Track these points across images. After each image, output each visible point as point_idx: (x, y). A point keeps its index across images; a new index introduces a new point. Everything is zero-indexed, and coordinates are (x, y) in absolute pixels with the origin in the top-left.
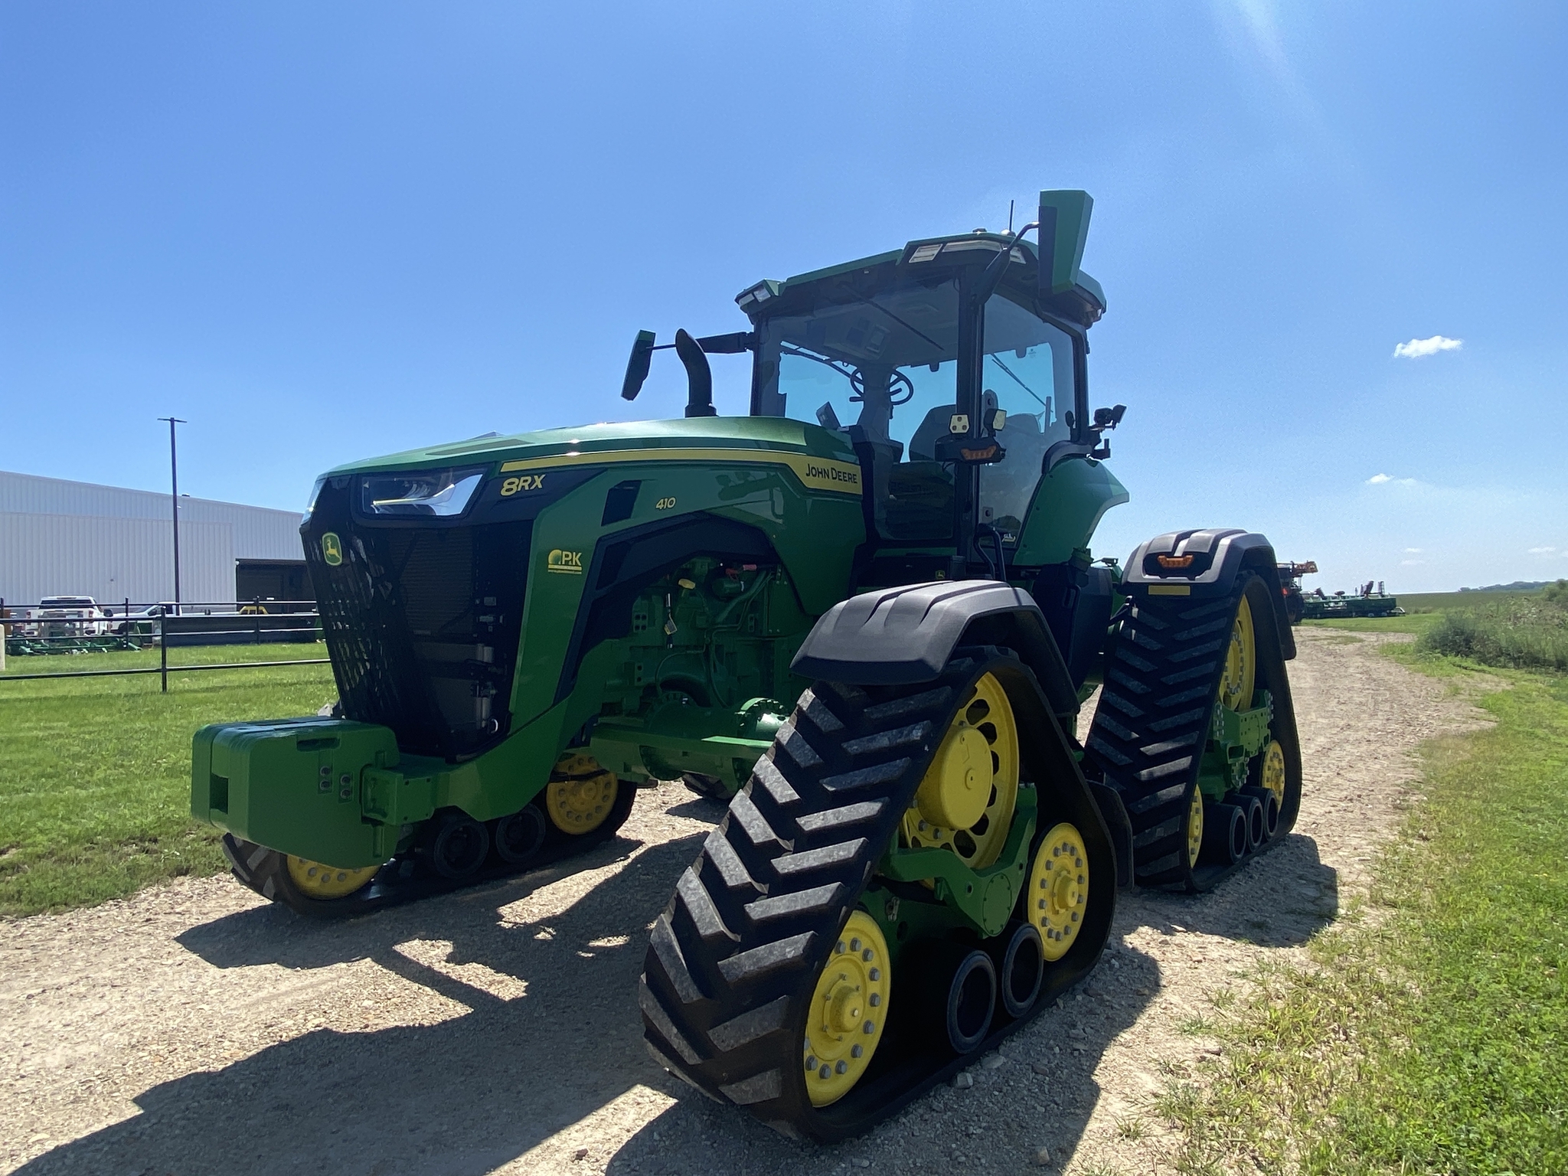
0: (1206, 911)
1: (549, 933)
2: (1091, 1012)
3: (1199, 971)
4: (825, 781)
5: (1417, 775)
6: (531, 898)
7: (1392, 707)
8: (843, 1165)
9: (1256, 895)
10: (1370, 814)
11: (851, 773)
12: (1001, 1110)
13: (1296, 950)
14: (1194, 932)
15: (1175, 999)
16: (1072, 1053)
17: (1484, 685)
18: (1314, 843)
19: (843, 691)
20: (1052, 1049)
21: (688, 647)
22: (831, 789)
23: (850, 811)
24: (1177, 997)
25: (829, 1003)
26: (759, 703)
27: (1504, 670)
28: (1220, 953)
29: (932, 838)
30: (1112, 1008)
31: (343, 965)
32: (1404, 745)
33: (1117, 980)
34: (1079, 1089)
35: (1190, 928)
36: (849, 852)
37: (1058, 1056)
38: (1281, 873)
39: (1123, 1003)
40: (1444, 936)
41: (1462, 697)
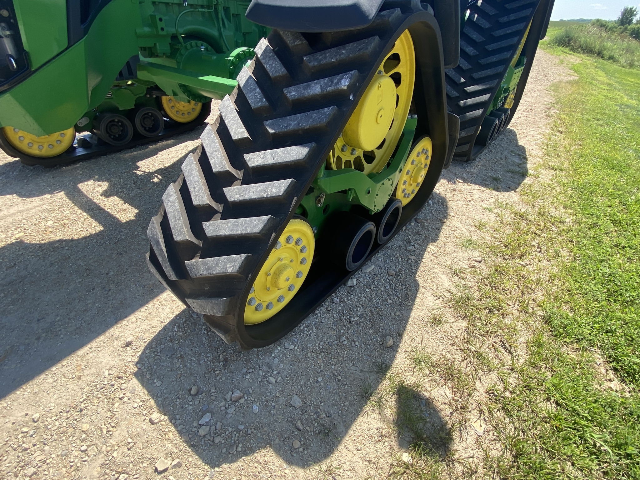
0: (472, 170)
1: (159, 178)
2: (417, 233)
3: (470, 206)
4: (267, 123)
5: (553, 100)
6: (157, 157)
7: (539, 68)
8: (279, 348)
9: (494, 161)
10: (537, 119)
11: (288, 117)
12: (369, 301)
13: (512, 193)
14: (467, 183)
15: (458, 224)
16: (407, 261)
17: (571, 60)
18: (515, 132)
19: (289, 40)
20: (397, 258)
21: (202, 7)
22: (271, 131)
23: (284, 153)
24: (459, 223)
25: (269, 278)
26: (243, 51)
27: (579, 54)
28: (479, 196)
29: (350, 155)
30: (428, 230)
31: (48, 196)
32: (545, 85)
33: (431, 212)
34: (410, 286)
35: (466, 181)
36: (280, 190)
37: (401, 263)
38: (504, 149)
39: (434, 227)
40: (578, 188)
41: (564, 65)
